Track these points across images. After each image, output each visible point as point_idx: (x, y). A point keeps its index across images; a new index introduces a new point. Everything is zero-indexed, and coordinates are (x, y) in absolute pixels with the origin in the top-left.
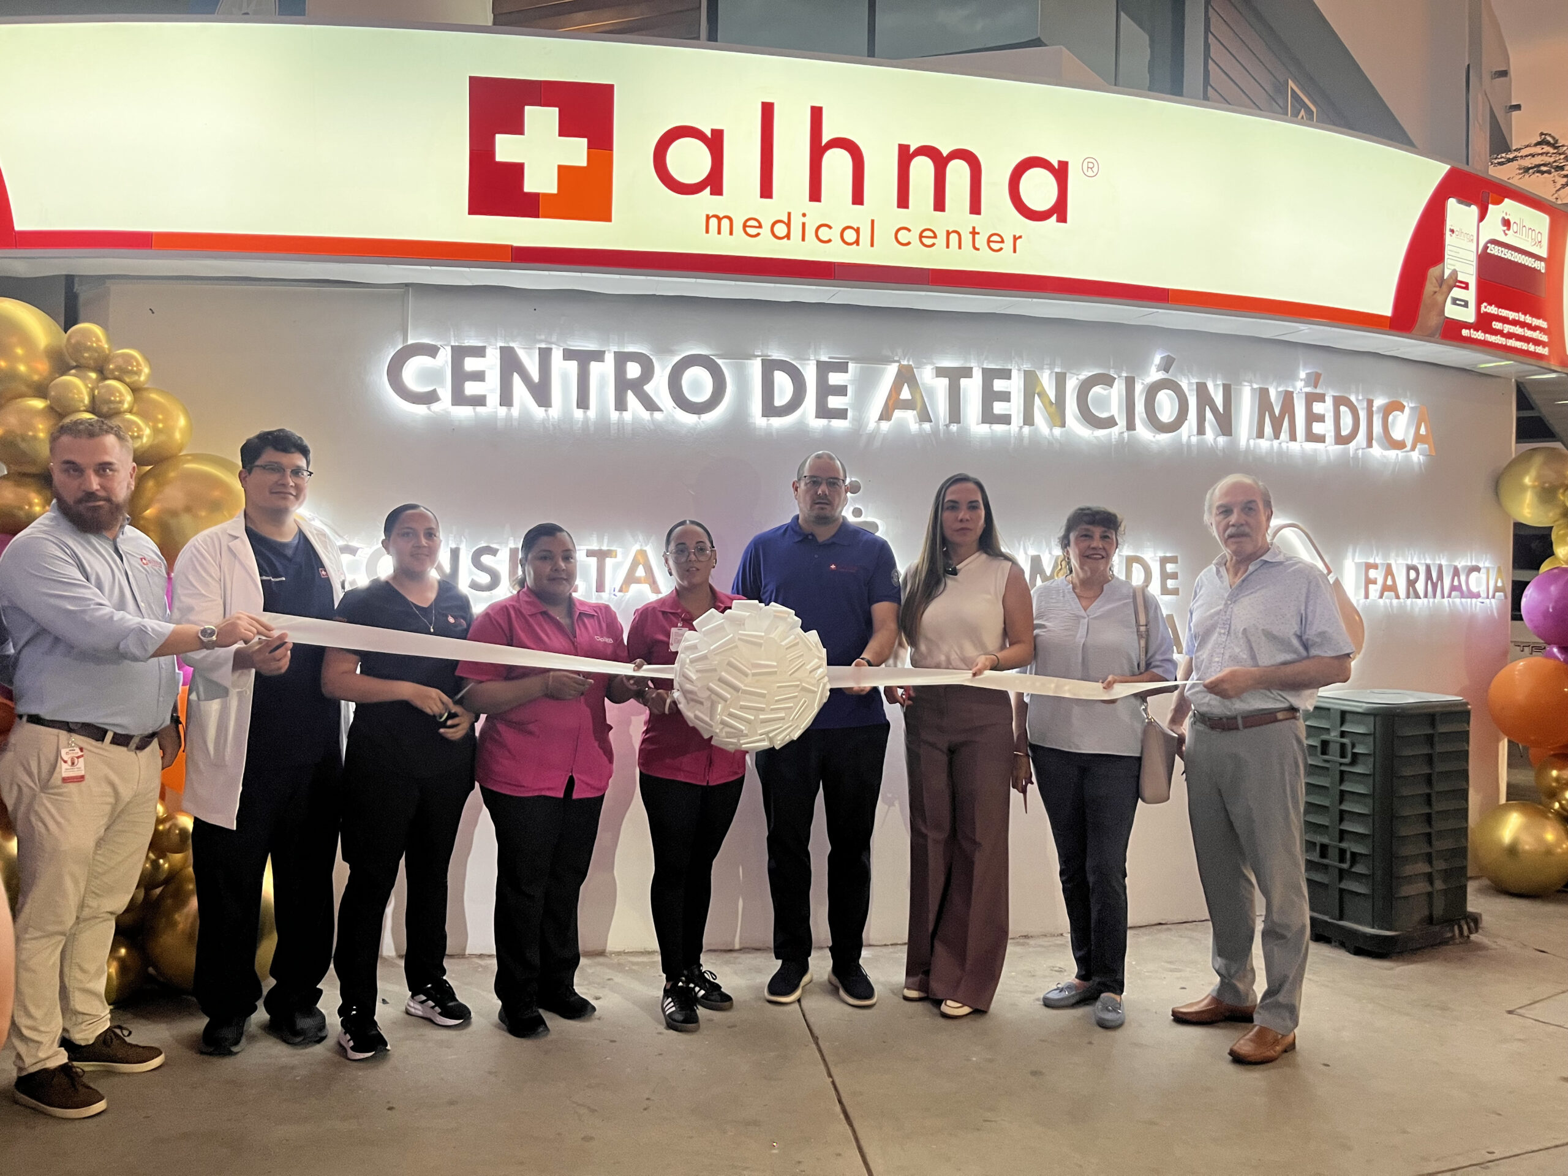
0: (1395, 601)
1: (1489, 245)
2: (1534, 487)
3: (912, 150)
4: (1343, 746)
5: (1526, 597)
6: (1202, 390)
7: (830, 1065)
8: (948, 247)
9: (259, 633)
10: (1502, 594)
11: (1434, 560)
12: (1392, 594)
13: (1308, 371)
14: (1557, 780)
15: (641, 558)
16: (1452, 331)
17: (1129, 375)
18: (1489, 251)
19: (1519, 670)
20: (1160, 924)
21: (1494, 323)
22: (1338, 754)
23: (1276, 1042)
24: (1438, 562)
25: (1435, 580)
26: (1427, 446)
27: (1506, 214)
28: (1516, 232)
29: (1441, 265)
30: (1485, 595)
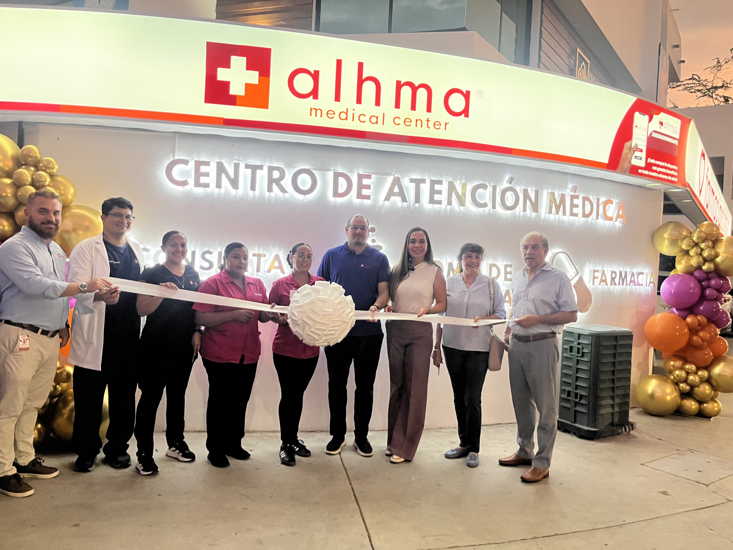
0: (606, 286)
1: (653, 133)
2: (668, 239)
3: (402, 83)
4: (579, 349)
5: (663, 286)
6: (525, 192)
7: (351, 480)
8: (416, 126)
9: (106, 286)
10: (653, 284)
11: (624, 269)
12: (605, 283)
13: (572, 185)
14: (673, 366)
15: (277, 257)
16: (634, 170)
17: (494, 184)
18: (652, 136)
19: (658, 318)
20: (499, 424)
21: (653, 167)
22: (577, 352)
23: (540, 473)
24: (625, 270)
25: (623, 278)
26: (622, 219)
27: (661, 119)
28: (665, 127)
29: (631, 141)
30: (645, 285)
